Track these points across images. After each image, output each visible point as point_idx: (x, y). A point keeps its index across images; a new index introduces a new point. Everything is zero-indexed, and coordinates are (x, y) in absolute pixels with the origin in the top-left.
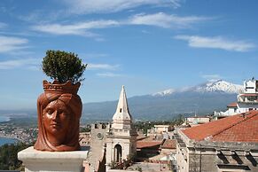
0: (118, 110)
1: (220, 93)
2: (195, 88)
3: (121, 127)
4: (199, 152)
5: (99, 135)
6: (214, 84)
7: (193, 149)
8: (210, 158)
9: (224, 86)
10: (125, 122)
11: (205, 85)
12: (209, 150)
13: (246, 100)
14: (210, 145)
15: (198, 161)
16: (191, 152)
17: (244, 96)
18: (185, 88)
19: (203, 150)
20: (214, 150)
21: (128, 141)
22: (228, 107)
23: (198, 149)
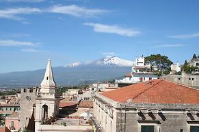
0: (45, 78)
1: (113, 66)
2: (96, 62)
3: (48, 91)
4: (124, 112)
5: (27, 97)
6: (110, 59)
7: (120, 109)
8: (132, 116)
9: (117, 61)
10: (51, 87)
11: (103, 60)
12: (132, 109)
13: (138, 72)
14: (132, 106)
15: (123, 118)
16: (118, 111)
17: (137, 69)
18: (88, 62)
19: (127, 109)
20: (136, 110)
21: (53, 102)
22: (125, 76)
23: (123, 109)
